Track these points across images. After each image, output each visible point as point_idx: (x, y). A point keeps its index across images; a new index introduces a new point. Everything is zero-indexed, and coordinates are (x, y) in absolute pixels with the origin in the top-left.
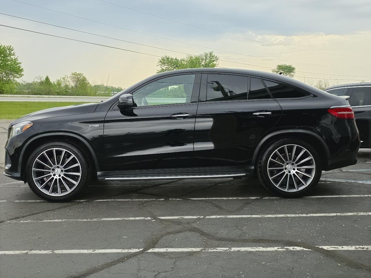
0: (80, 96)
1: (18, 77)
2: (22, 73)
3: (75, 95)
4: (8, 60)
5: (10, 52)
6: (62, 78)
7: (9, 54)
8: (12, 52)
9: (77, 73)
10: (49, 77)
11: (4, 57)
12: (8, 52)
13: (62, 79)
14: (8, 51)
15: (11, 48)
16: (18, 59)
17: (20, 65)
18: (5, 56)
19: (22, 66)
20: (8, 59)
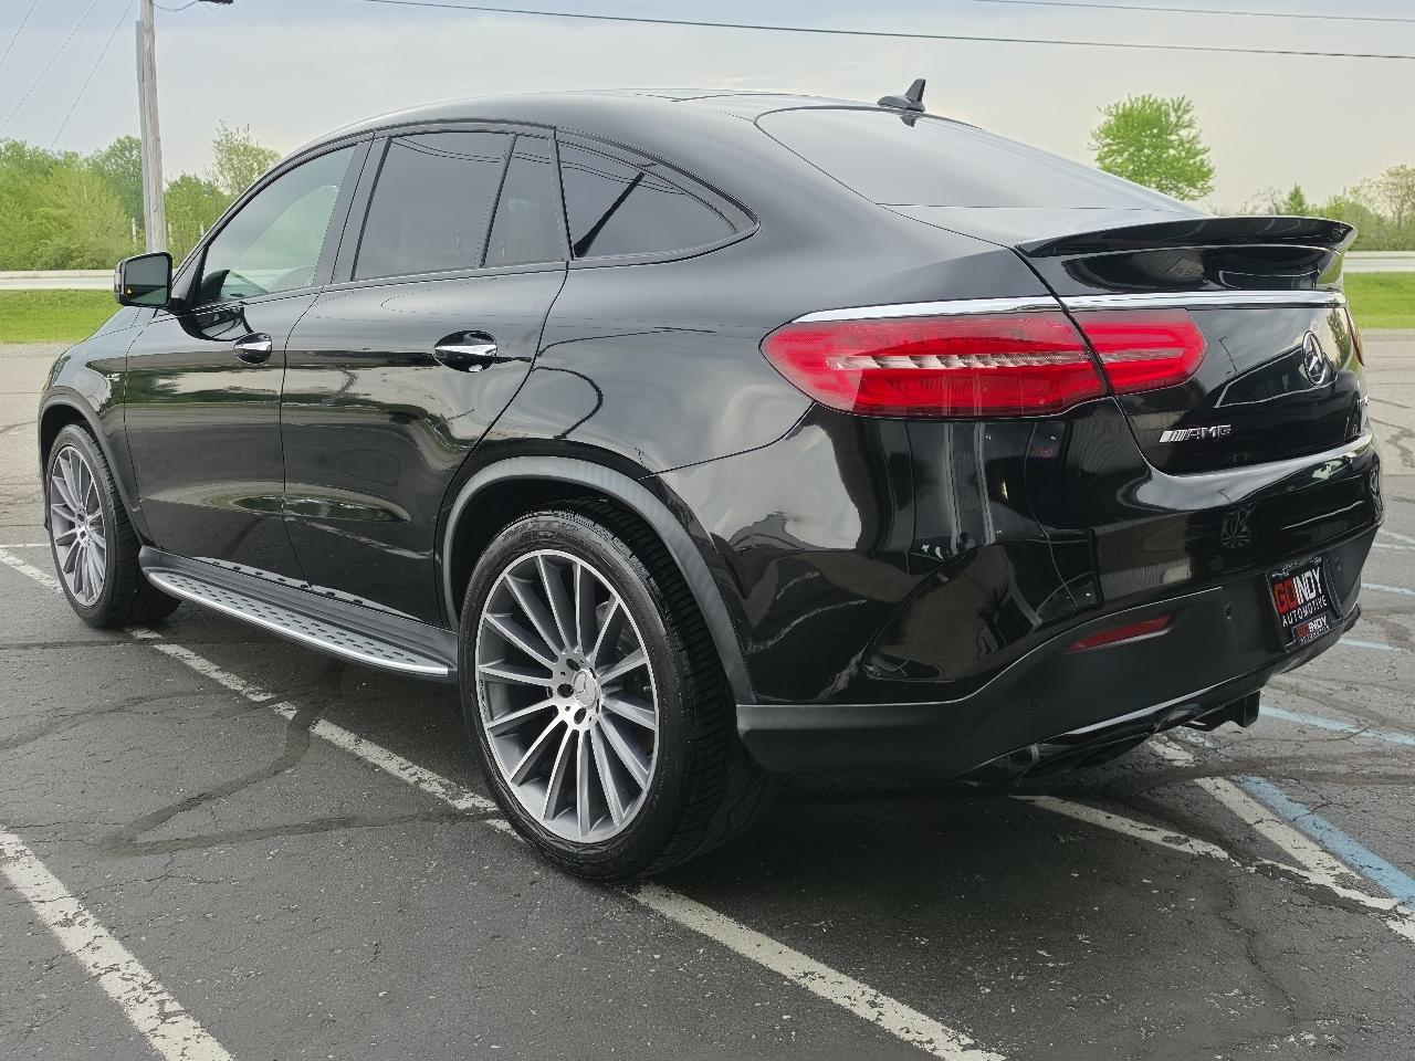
0: (1404, 250)
1: (1193, 198)
2: (1210, 183)
3: (1384, 249)
4: (1170, 144)
5: (1179, 117)
6: (1349, 190)
7: (1176, 125)
8: (1186, 117)
9: (1409, 168)
10: (1303, 191)
11: (1159, 136)
12: (1173, 119)
13: (1348, 196)
14: (1173, 114)
15: (1184, 103)
16: (1201, 138)
17: (1204, 157)
18: (1164, 130)
19: (1210, 159)
20: (1171, 142)
